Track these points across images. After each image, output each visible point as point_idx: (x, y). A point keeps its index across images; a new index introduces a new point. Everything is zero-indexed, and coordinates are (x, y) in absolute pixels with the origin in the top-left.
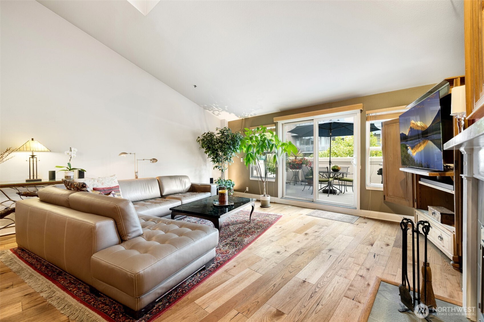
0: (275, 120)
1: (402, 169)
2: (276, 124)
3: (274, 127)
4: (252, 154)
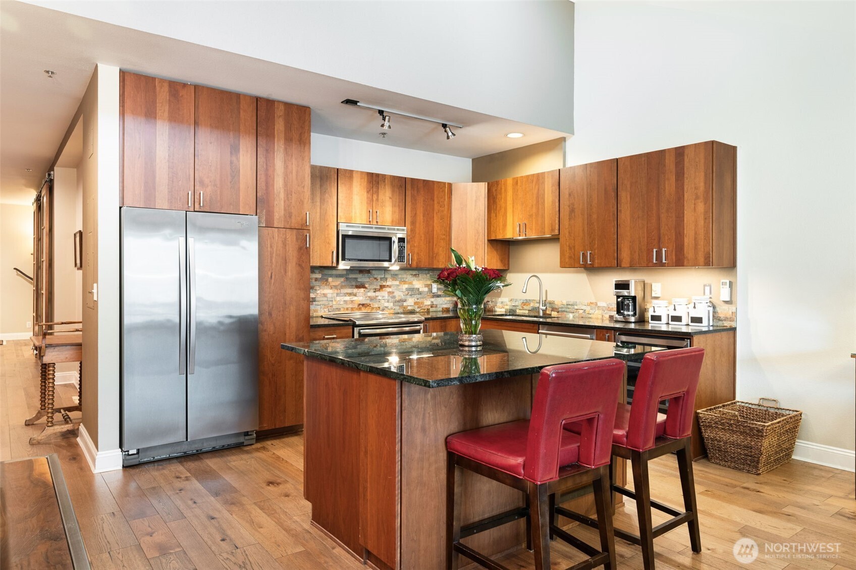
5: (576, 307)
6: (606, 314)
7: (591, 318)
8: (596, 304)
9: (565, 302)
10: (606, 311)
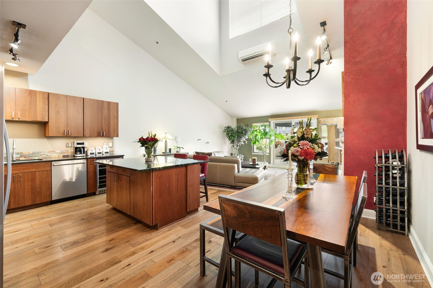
0: (270, 120)
1: (335, 148)
2: (270, 122)
3: (269, 124)
4: (258, 139)
5: (40, 154)
6: (60, 155)
7: (51, 158)
8: (55, 152)
9: (31, 152)
10: (60, 154)
